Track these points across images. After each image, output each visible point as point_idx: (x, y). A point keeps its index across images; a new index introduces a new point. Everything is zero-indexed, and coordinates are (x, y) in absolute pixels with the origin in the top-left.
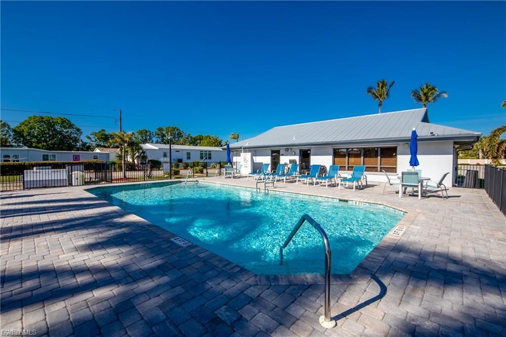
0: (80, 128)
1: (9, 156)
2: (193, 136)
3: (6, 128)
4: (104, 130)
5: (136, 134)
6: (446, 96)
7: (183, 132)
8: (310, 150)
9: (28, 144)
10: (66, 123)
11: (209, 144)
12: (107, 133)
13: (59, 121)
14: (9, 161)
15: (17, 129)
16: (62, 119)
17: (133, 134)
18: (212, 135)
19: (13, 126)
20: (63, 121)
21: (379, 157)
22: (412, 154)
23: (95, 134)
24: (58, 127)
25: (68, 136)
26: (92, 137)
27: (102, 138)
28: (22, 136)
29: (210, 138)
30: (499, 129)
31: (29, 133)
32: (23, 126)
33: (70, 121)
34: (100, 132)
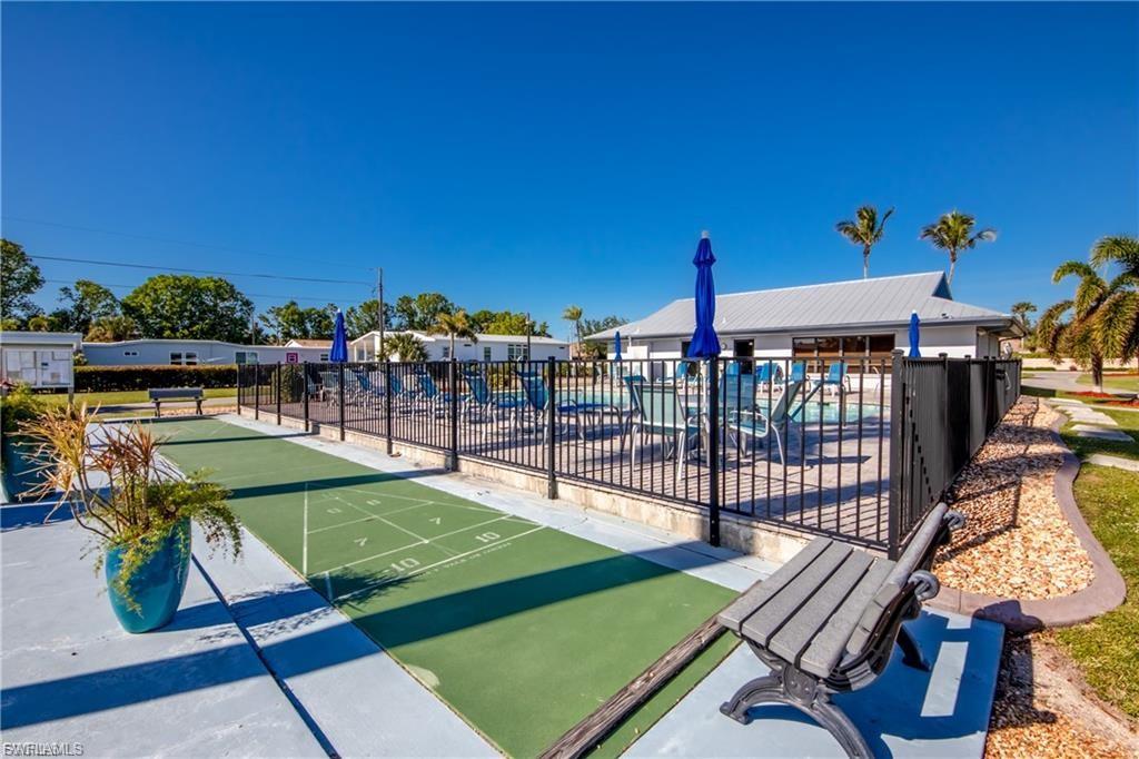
0: (251, 300)
1: (179, 356)
2: (471, 314)
3: (109, 301)
4: (294, 304)
5: (359, 311)
6: (994, 236)
7: (452, 304)
8: (752, 341)
9: (148, 335)
10: (223, 290)
11: (510, 331)
12: (301, 308)
13: (211, 285)
14: (195, 364)
15: (129, 302)
16: (216, 282)
17: (353, 310)
18: (516, 311)
19: (122, 294)
20: (219, 285)
21: (867, 351)
22: (912, 345)
23: (278, 312)
24: (208, 300)
25: (227, 315)
26: (270, 317)
27: (293, 321)
28: (139, 316)
29: (510, 319)
30: (1057, 308)
31: (155, 310)
32: (141, 296)
33: (232, 286)
34: (288, 307)
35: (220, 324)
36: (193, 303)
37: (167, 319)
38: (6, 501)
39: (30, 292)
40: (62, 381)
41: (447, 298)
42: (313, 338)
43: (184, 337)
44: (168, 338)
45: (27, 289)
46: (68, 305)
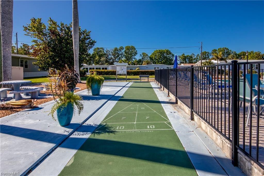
3: (147, 56)
9: (154, 63)
10: (168, 52)
12: (185, 55)
15: (151, 56)
19: (149, 55)
20: (167, 51)
23: (180, 57)
24: (165, 55)
25: (169, 58)
27: (183, 59)
28: (152, 59)
31: (155, 58)
32: (153, 55)
33: (170, 51)
34: (182, 55)
35: (167, 61)
36: (162, 56)
37: (157, 60)
38: (92, 95)
39: (135, 56)
40: (125, 73)
41: (229, 49)
42: (188, 63)
43: (160, 64)
44: (157, 64)
45: (135, 55)
46: (141, 58)
